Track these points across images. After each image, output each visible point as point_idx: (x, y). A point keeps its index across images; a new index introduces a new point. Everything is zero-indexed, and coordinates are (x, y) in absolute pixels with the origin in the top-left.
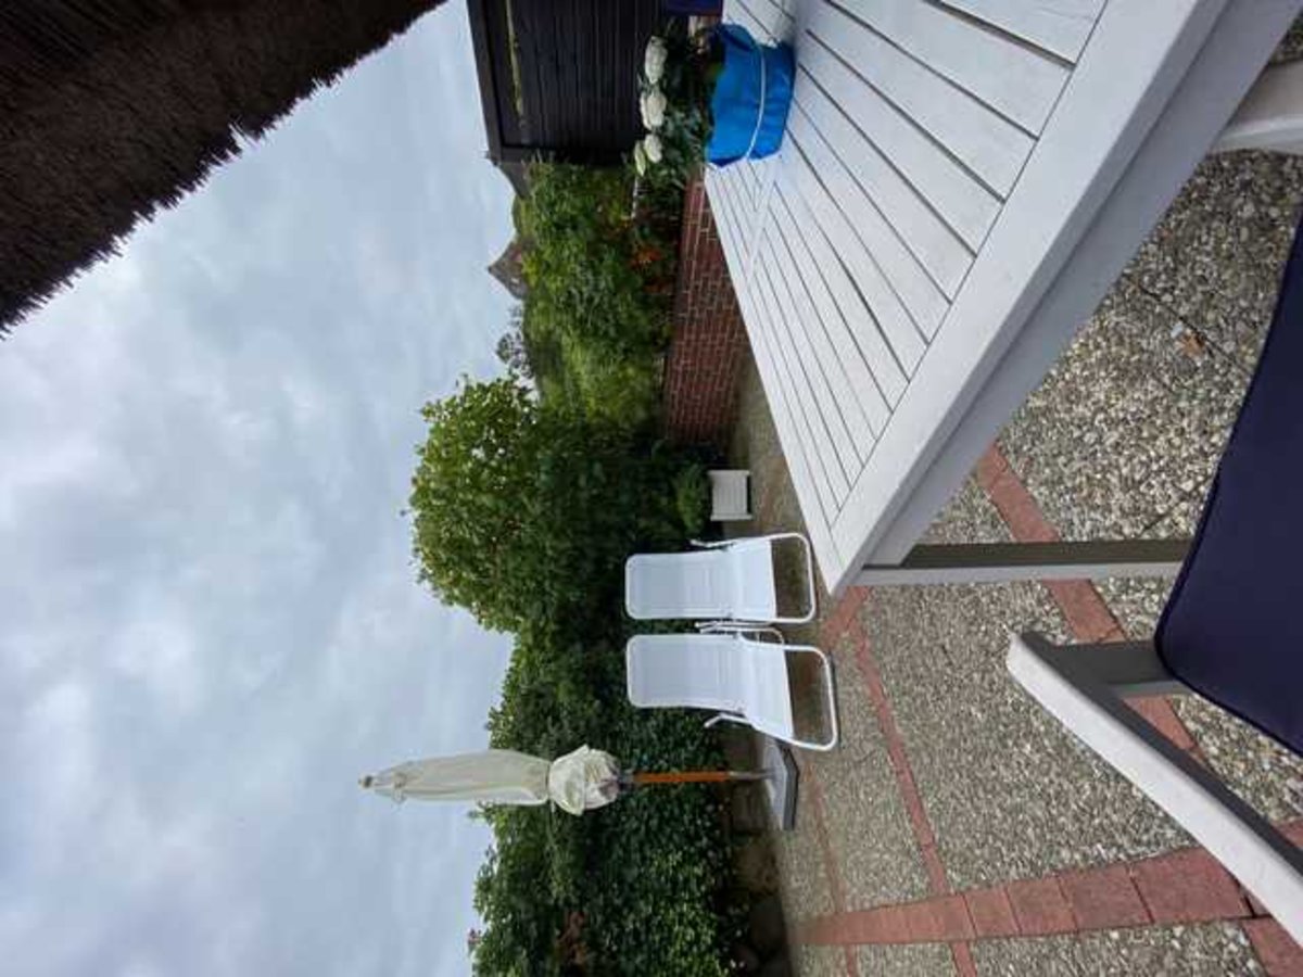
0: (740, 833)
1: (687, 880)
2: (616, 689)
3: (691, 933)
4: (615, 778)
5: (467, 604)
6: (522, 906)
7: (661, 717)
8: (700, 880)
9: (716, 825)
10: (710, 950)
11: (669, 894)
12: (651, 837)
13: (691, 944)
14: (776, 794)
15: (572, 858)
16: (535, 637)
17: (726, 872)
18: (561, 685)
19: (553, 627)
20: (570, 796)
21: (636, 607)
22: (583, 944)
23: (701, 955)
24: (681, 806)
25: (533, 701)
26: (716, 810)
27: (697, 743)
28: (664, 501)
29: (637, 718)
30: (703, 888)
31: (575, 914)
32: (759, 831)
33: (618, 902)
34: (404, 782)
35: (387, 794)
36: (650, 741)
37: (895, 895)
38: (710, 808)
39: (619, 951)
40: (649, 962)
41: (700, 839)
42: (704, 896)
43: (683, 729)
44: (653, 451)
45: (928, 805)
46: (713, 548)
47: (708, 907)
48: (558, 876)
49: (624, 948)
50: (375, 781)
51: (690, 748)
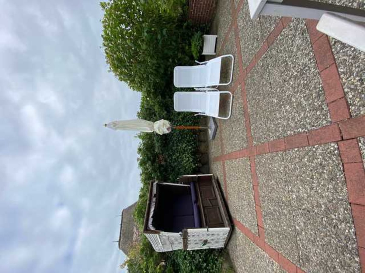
0: (200, 141)
1: (187, 150)
2: (171, 108)
3: (187, 159)
4: (170, 127)
5: (126, 81)
6: (149, 153)
7: (183, 115)
8: (190, 149)
9: (195, 139)
10: (192, 162)
11: (183, 152)
12: (179, 141)
13: (187, 161)
14: (211, 132)
15: (160, 144)
16: (148, 94)
17: (196, 148)
18: (156, 106)
19: (152, 91)
20: (159, 130)
21: (177, 83)
22: (163, 161)
23: (189, 163)
24: (187, 135)
25: (148, 111)
26: (195, 136)
27: (192, 121)
28: (187, 48)
29: (176, 115)
30: (191, 151)
31: (161, 155)
32: (205, 141)
33: (171, 153)
34: (115, 125)
35: (111, 128)
36: (180, 121)
37: (238, 149)
38: (194, 136)
39: (171, 162)
40: (178, 164)
41: (191, 142)
42: (191, 153)
43: (188, 118)
44: (184, 27)
45: (252, 127)
46: (202, 64)
47: (192, 155)
48: (157, 148)
49: (172, 161)
50: (107, 125)
51: (190, 123)
